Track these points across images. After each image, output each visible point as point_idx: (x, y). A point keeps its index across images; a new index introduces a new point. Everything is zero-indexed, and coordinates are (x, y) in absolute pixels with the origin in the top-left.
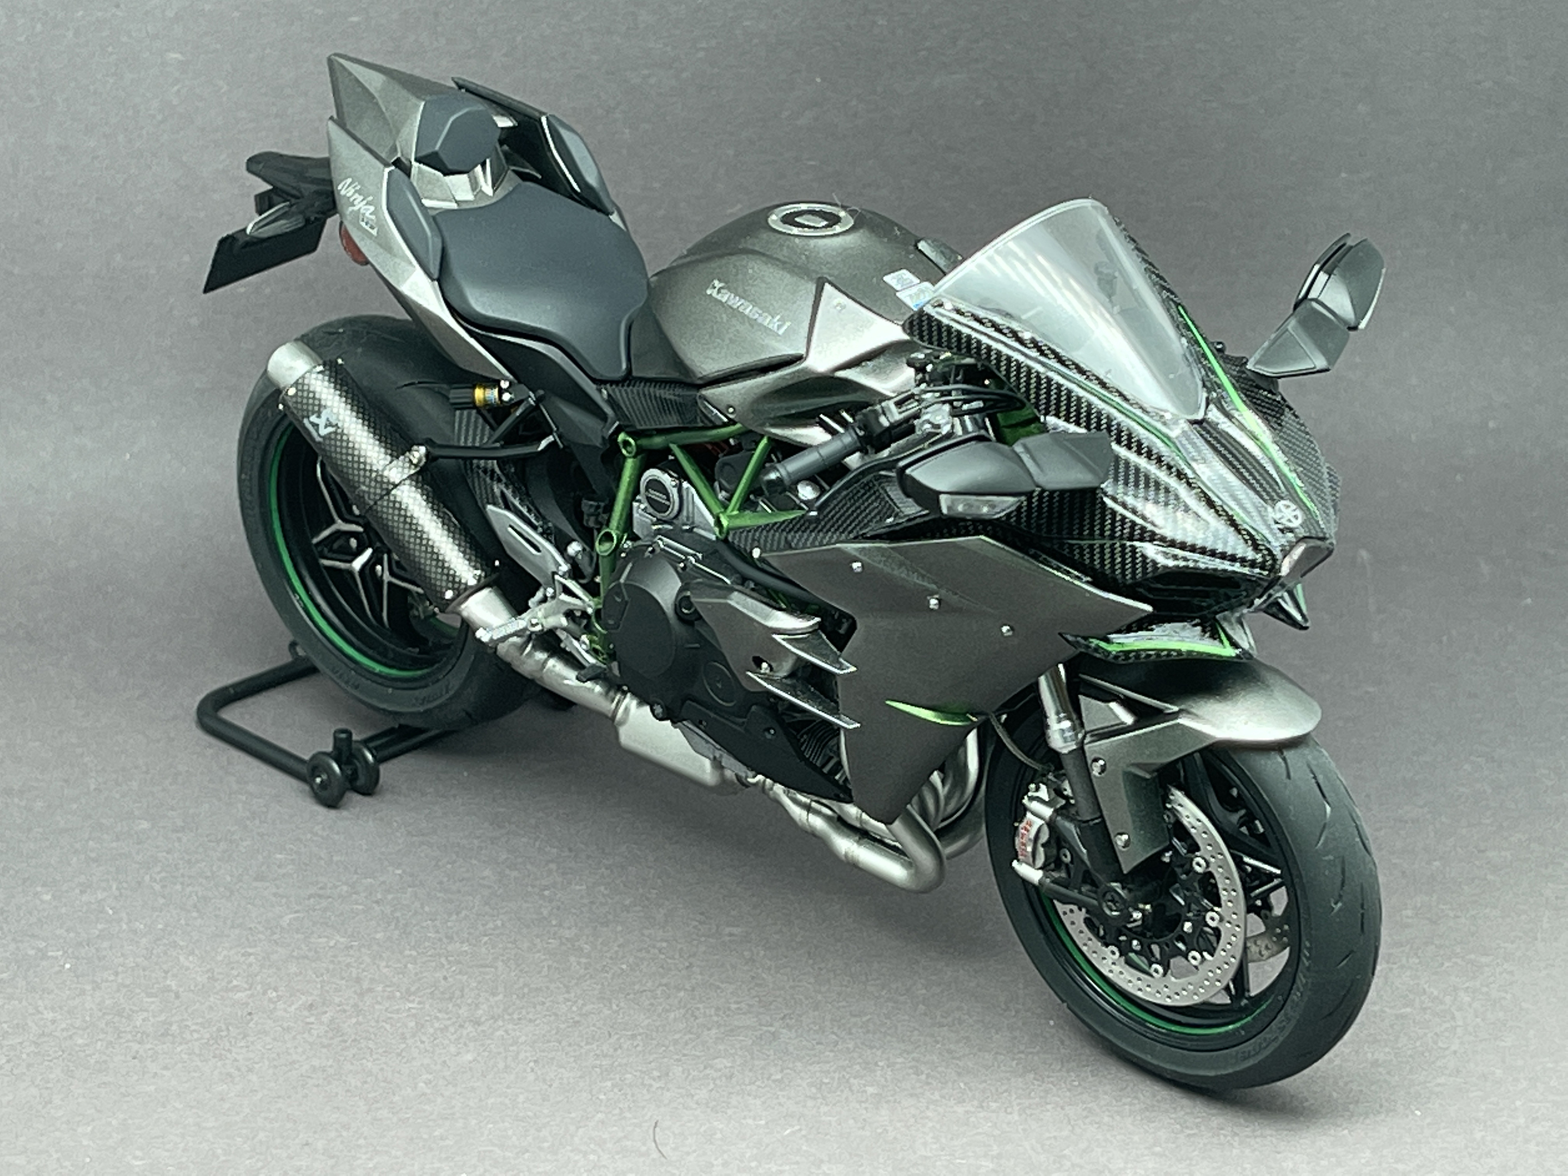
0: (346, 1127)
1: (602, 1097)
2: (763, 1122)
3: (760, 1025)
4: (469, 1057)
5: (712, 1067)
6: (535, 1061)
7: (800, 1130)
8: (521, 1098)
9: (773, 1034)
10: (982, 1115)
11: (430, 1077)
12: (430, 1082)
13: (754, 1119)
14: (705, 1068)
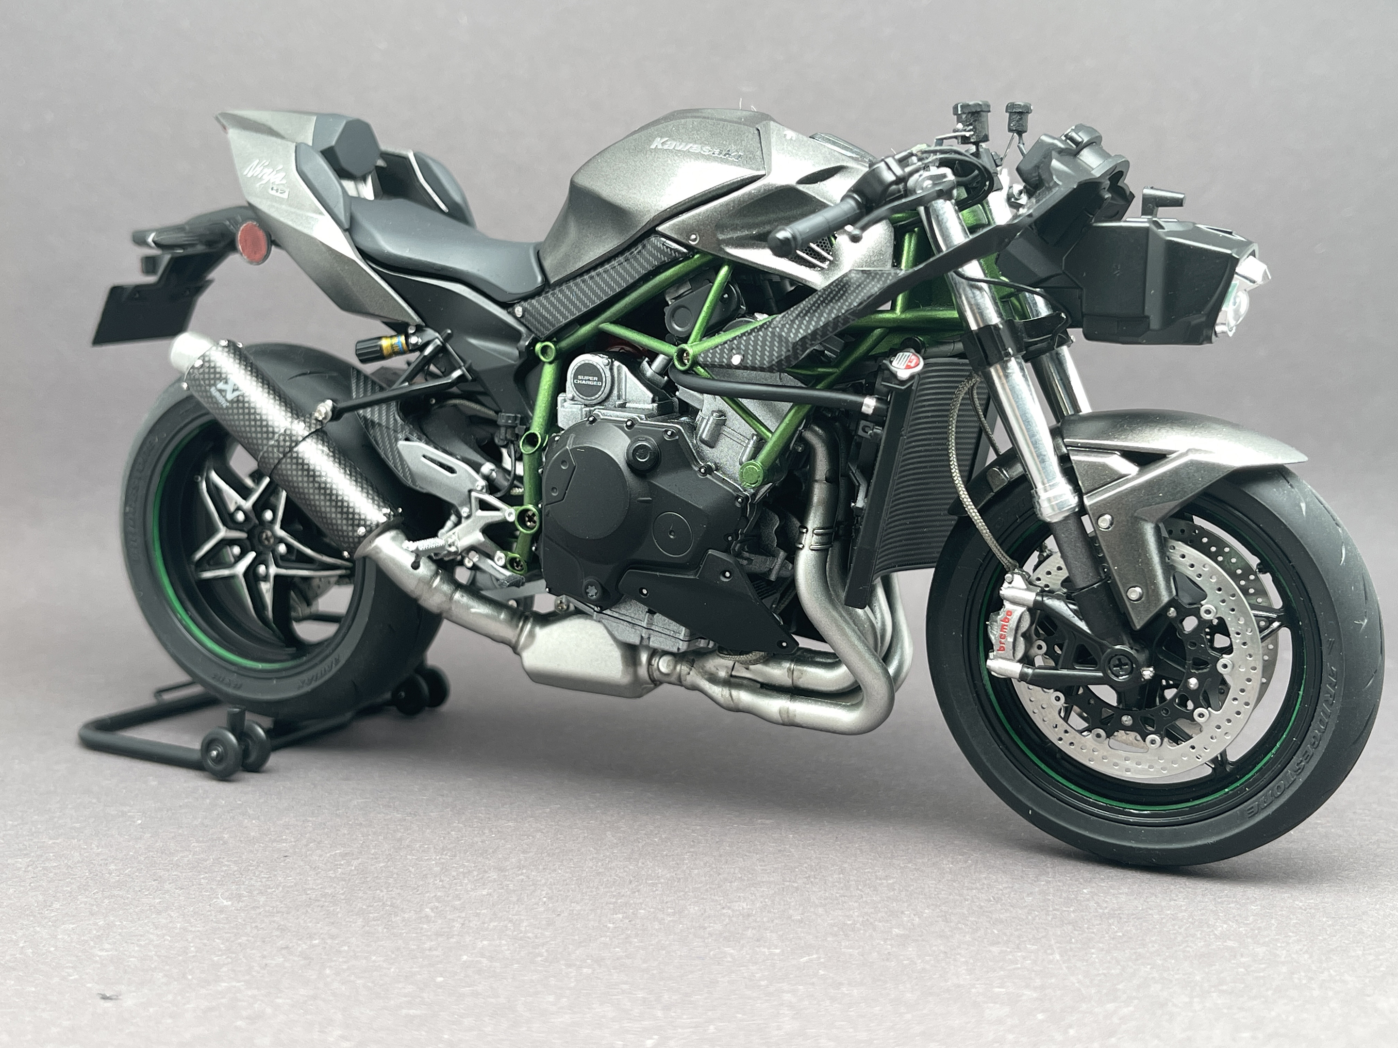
0: (333, 937)
1: (611, 925)
2: (778, 951)
3: (784, 881)
4: (485, 892)
5: (729, 908)
6: (550, 898)
7: (819, 958)
8: (525, 924)
9: (797, 889)
10: (1019, 954)
11: (437, 904)
12: (437, 908)
13: (769, 949)
14: (723, 908)
